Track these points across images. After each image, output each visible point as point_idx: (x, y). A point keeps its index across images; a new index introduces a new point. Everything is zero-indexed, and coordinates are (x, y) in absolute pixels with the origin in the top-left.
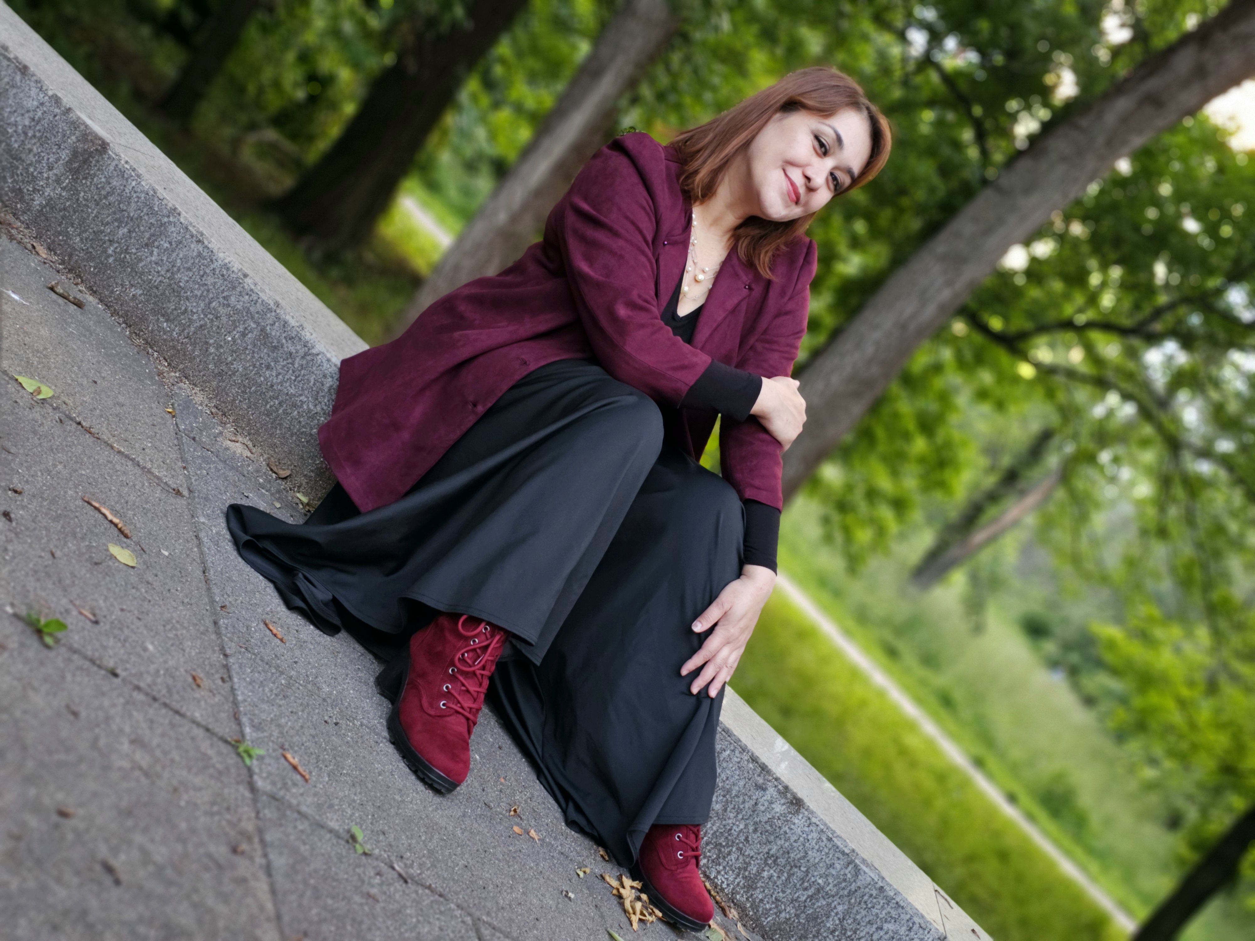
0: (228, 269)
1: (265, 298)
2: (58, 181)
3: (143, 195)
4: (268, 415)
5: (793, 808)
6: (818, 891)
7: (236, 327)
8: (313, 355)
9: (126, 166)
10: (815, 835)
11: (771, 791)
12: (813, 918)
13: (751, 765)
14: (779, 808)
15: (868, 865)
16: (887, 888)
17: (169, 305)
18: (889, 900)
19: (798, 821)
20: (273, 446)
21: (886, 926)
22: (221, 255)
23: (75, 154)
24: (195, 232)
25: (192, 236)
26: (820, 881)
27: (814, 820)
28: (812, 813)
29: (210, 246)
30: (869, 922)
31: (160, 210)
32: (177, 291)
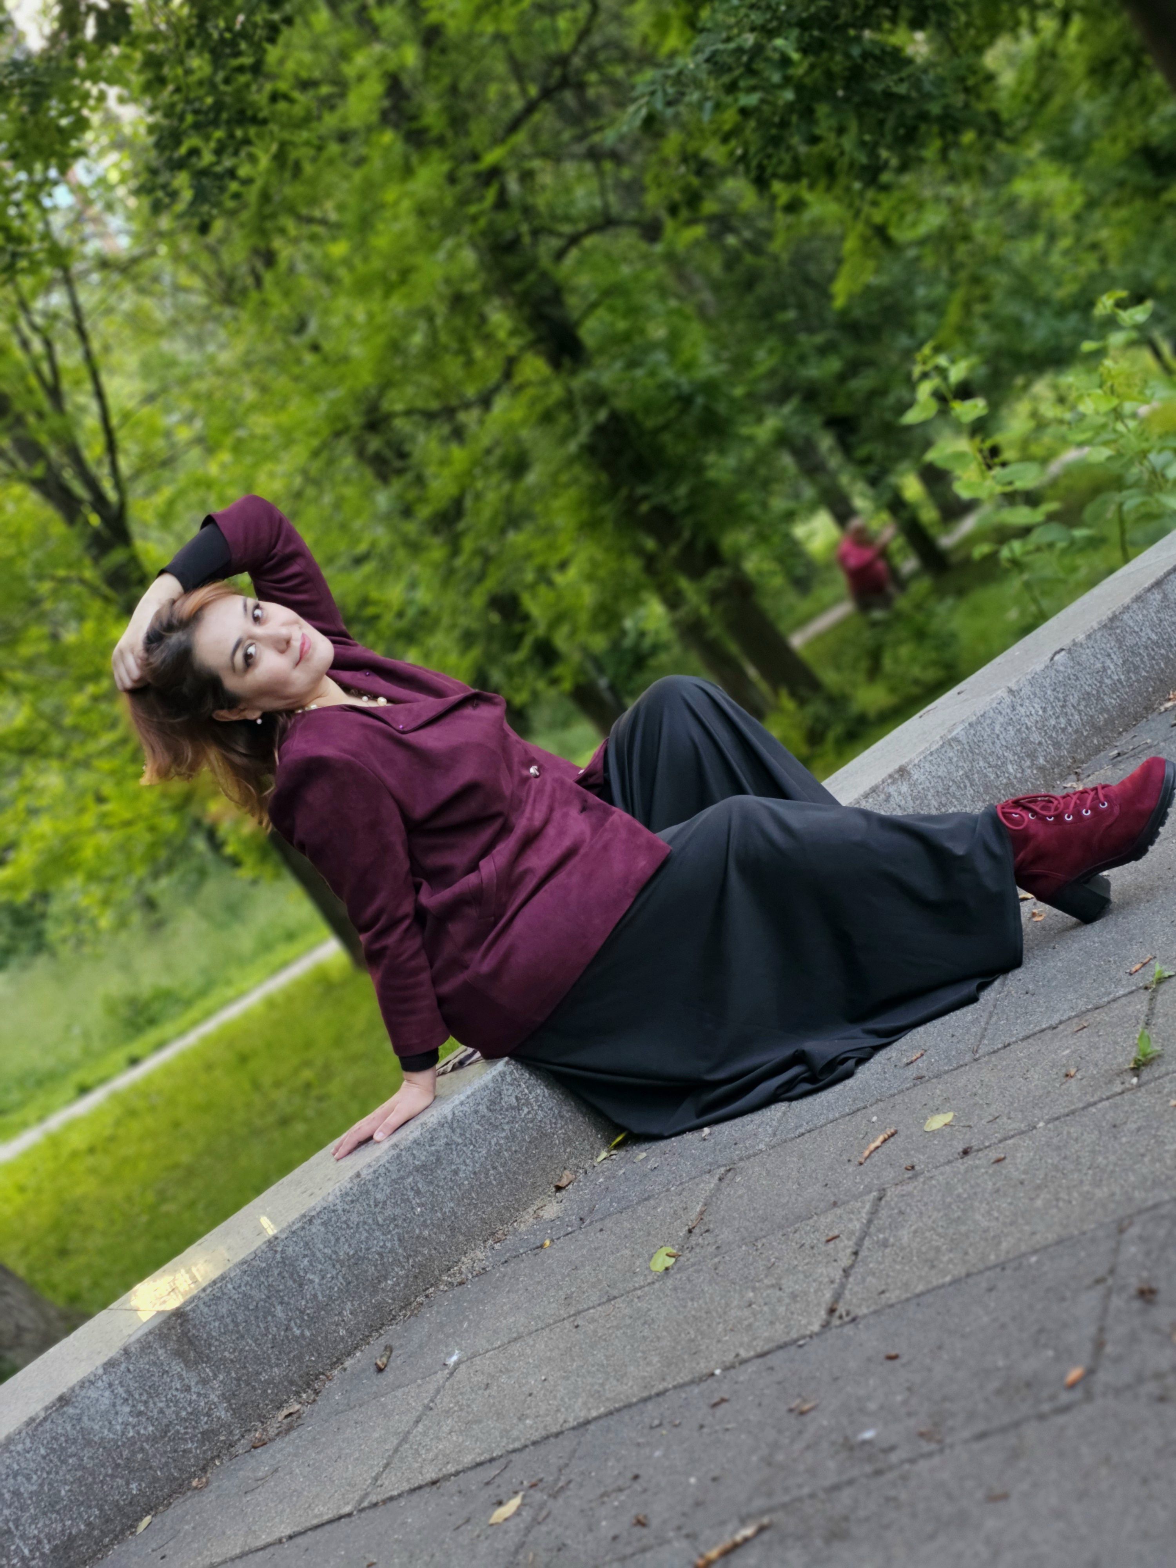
0: (347, 1194)
1: (386, 1158)
2: (204, 1382)
3: (246, 1278)
4: (503, 1186)
5: (906, 776)
6: (967, 777)
7: (408, 1199)
8: (453, 1119)
9: (208, 1291)
10: (927, 765)
11: (892, 789)
12: (987, 787)
13: (871, 800)
14: (905, 788)
15: (953, 730)
16: (970, 720)
17: (370, 1273)
18: (979, 722)
19: (916, 775)
20: (534, 1186)
21: (997, 732)
22: (331, 1198)
23: (179, 1354)
24: (300, 1224)
25: (303, 1228)
26: (961, 773)
27: (916, 762)
28: (911, 761)
29: (318, 1209)
30: (993, 743)
31: (266, 1260)
32: (357, 1260)
